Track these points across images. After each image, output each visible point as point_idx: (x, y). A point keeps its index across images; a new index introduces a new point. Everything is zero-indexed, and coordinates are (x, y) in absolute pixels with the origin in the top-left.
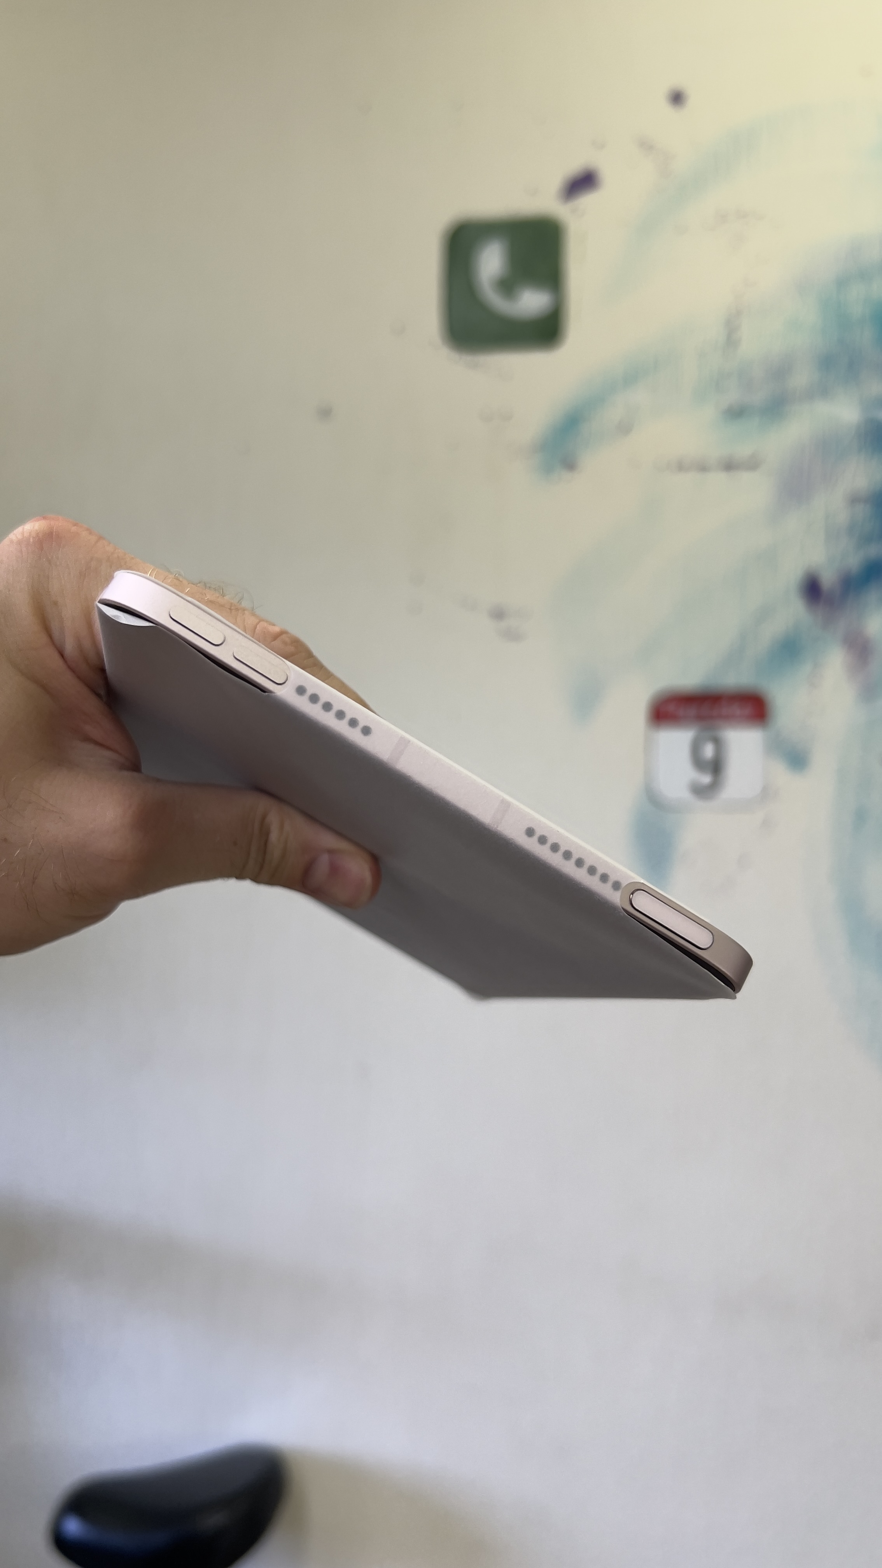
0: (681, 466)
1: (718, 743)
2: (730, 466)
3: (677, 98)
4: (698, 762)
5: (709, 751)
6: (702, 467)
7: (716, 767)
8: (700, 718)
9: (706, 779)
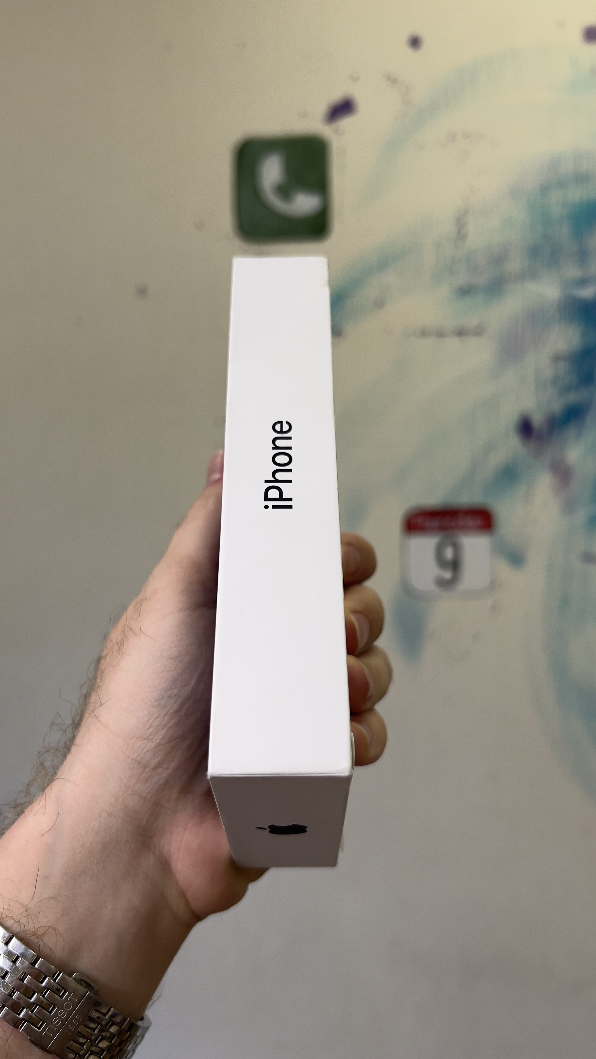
0: (424, 333)
1: (456, 547)
2: (461, 333)
3: (415, 42)
4: (441, 562)
5: (449, 553)
6: (440, 334)
7: (455, 566)
8: (442, 528)
9: (448, 575)
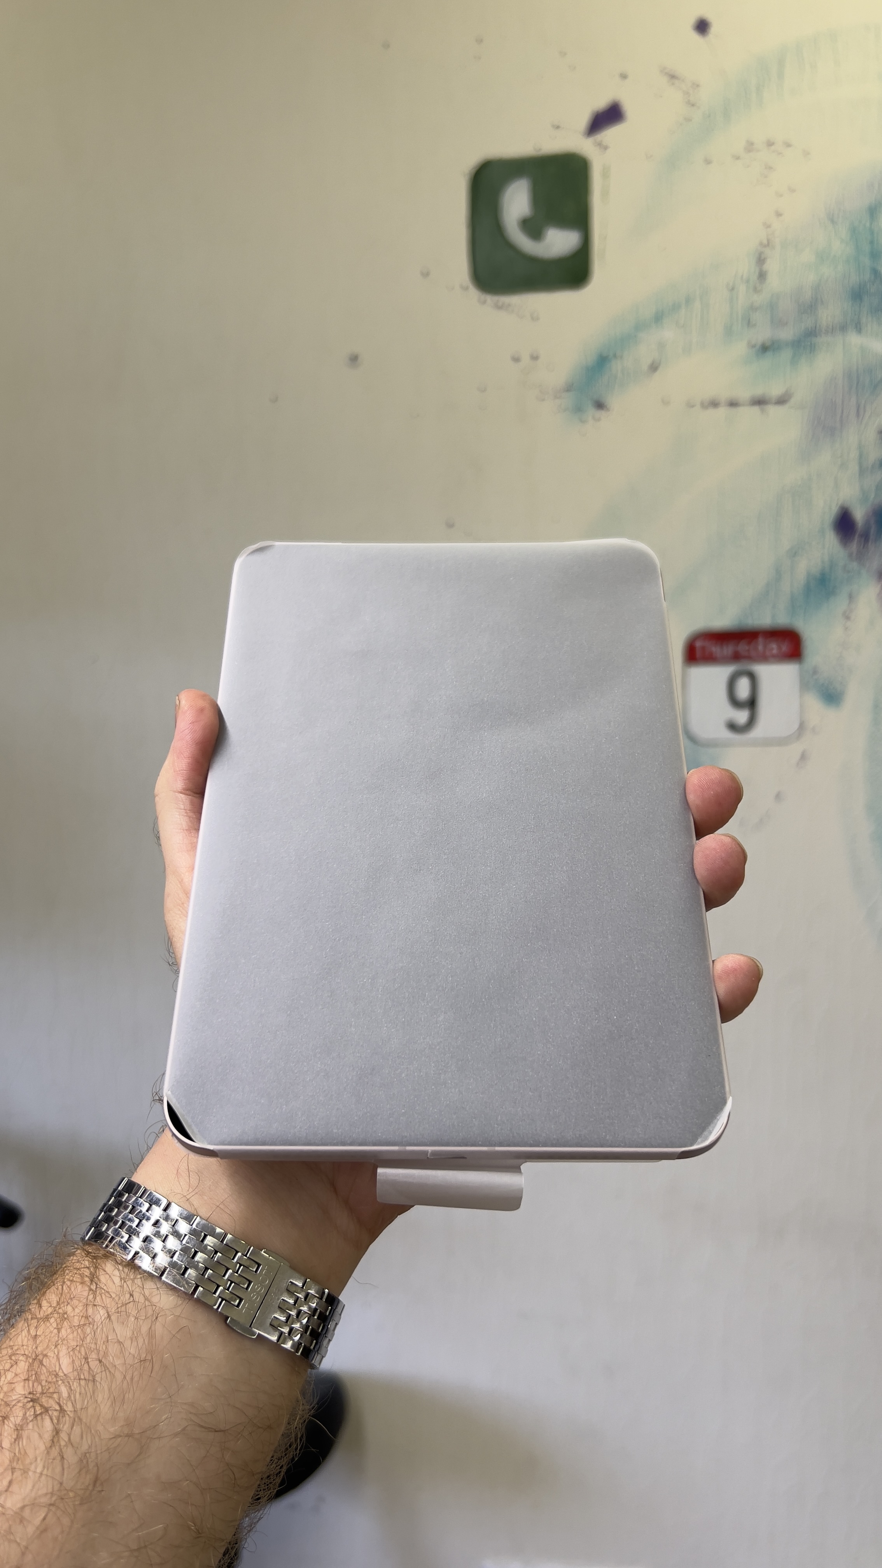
0: (713, 403)
1: (754, 680)
2: (760, 402)
3: (702, 27)
4: (734, 700)
6: (733, 404)
7: (752, 704)
8: (736, 657)
9: (742, 717)
